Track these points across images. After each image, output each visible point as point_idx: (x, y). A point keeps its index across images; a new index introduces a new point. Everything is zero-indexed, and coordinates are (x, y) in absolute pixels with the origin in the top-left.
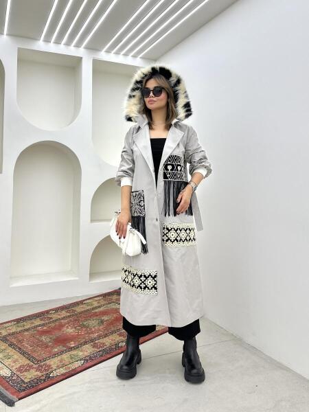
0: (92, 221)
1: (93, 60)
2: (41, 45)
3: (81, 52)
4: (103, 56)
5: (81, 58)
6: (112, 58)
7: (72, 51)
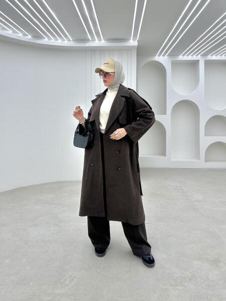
0: (206, 135)
1: (205, 60)
2: (181, 58)
3: (199, 57)
4: (210, 57)
5: (199, 60)
6: (214, 58)
7: (195, 58)
